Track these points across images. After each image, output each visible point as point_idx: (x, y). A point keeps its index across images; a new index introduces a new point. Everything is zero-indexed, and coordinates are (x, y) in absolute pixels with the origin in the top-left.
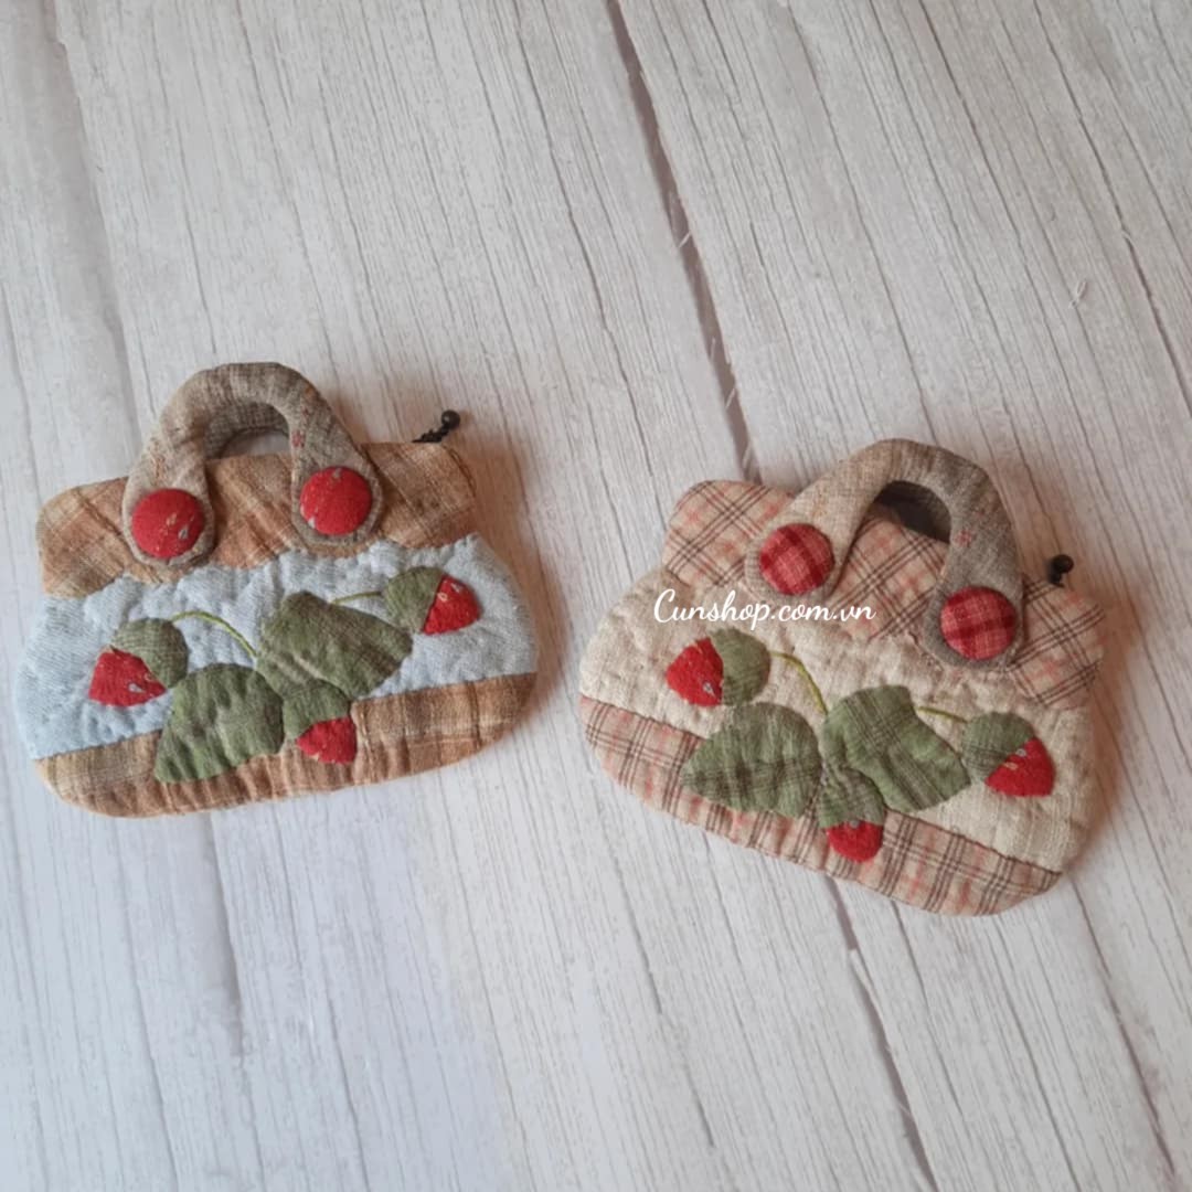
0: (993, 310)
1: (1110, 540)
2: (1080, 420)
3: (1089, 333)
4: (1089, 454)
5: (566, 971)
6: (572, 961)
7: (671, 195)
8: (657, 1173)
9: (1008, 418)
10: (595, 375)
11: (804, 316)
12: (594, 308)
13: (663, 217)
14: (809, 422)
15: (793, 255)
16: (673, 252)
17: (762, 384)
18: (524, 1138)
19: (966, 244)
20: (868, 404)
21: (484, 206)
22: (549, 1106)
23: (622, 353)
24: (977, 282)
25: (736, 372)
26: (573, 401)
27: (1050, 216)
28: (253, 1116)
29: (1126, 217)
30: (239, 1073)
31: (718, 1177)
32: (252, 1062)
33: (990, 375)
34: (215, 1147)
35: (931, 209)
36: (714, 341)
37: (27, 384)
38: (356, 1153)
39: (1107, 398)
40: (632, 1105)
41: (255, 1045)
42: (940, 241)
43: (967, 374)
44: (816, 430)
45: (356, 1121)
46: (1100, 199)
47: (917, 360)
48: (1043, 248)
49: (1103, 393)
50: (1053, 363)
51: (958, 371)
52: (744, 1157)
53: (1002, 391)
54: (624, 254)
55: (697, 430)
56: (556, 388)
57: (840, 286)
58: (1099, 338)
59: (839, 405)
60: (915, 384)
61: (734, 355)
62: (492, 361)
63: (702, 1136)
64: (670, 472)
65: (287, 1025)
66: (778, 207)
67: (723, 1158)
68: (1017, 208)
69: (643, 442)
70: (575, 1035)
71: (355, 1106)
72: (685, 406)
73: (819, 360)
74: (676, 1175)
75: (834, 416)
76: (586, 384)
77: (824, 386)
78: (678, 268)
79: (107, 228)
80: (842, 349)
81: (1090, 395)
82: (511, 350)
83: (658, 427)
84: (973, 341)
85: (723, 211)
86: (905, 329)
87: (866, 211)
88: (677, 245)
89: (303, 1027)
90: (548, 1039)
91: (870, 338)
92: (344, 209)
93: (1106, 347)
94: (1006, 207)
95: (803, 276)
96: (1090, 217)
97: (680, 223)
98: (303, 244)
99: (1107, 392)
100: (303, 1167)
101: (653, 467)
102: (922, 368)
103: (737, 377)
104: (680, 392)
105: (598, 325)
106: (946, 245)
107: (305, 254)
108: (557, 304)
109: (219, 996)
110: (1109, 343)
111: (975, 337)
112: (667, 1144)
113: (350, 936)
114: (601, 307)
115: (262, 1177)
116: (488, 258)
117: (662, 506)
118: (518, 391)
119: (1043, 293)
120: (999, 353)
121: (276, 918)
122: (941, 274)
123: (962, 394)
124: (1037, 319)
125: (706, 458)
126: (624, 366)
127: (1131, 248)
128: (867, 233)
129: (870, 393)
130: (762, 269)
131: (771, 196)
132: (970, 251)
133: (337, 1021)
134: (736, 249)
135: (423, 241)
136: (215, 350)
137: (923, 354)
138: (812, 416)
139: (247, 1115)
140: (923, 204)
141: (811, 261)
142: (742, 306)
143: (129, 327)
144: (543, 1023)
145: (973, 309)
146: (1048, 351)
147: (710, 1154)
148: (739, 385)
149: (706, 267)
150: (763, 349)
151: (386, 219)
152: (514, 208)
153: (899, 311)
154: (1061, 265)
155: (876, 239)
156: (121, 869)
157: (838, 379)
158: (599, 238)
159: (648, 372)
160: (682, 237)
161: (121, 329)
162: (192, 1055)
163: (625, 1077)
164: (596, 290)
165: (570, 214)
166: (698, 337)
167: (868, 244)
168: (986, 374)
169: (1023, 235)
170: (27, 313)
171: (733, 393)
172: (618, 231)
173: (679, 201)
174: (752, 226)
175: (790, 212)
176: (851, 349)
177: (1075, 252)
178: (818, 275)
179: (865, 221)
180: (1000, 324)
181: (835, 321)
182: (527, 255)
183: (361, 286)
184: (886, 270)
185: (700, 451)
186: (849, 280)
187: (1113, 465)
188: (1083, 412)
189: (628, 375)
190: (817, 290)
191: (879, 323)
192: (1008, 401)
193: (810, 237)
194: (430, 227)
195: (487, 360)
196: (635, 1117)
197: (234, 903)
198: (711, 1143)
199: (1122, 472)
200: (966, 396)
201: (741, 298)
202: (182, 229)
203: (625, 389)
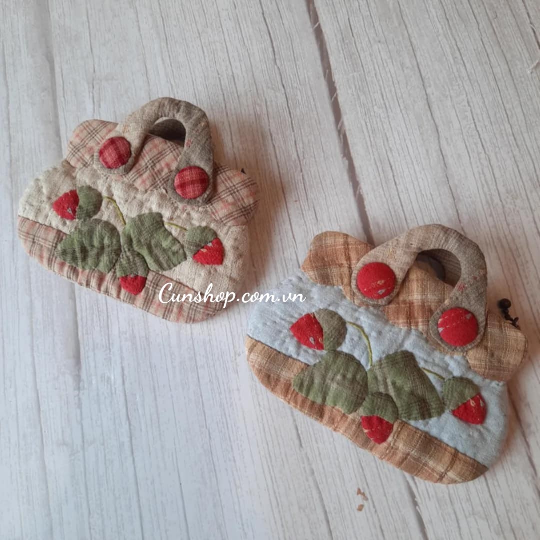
0: (464, 59)
1: (518, 167)
2: (506, 111)
3: (512, 70)
4: (509, 126)
5: (236, 359)
6: (240, 355)
7: (311, 5)
8: (273, 458)
9: (469, 108)
10: (270, 85)
11: (372, 60)
12: (271, 56)
13: (307, 16)
14: (371, 109)
15: (368, 32)
16: (311, 31)
17: (350, 92)
18: (210, 438)
19: (453, 28)
20: (401, 101)
21: (223, 10)
22: (223, 423)
23: (283, 77)
24: (457, 46)
25: (338, 86)
26: (259, 97)
27: (495, 17)
28: (82, 419)
29: (533, 18)
30: (77, 398)
31: (304, 463)
32: (83, 394)
33: (462, 89)
34: (63, 432)
35: (437, 13)
36: (328, 71)
37: (9, 84)
38: (129, 439)
39: (520, 101)
40: (264, 425)
41: (86, 386)
42: (440, 27)
43: (451, 88)
44: (375, 113)
45: (130, 425)
46: (520, 10)
47: (426, 81)
48: (491, 30)
49: (517, 98)
50: (493, 84)
51: (446, 87)
52: (317, 454)
53: (467, 96)
54: (288, 32)
55: (317, 112)
56: (251, 91)
57: (390, 47)
58: (517, 73)
59: (386, 101)
60: (424, 92)
61: (338, 78)
62: (222, 79)
63: (297, 442)
64: (303, 131)
65: (102, 377)
66: (362, 11)
67: (306, 454)
68: (479, 13)
69: (291, 117)
70: (238, 390)
71: (130, 417)
72: (312, 101)
73: (378, 81)
74: (283, 460)
75: (384, 106)
76: (265, 89)
77: (379, 92)
78: (313, 38)
79: (52, 17)
80: (389, 75)
81: (511, 99)
82: (231, 74)
83: (298, 110)
84: (453, 73)
85: (336, 13)
86: (421, 67)
87: (405, 13)
88: (313, 28)
89: (109, 379)
90: (225, 391)
91: (404, 71)
92: (159, 10)
93: (521, 77)
94: (473, 12)
95: (372, 42)
96: (515, 17)
97: (314, 17)
98: (139, 26)
99: (520, 98)
100: (103, 445)
101: (295, 128)
102: (428, 85)
103: (338, 88)
104: (310, 94)
105: (273, 63)
106: (443, 28)
107: (140, 30)
108: (254, 54)
109: (71, 362)
110: (522, 75)
111: (455, 71)
112: (279, 444)
113: (135, 337)
114: (275, 55)
115: (83, 448)
116: (223, 32)
117: (298, 146)
118: (233, 92)
119: (489, 51)
120: (466, 78)
121: (101, 328)
122: (440, 42)
123: (447, 97)
124: (486, 63)
125: (320, 124)
126: (284, 82)
127: (535, 32)
128: (404, 23)
129: (402, 96)
130: (353, 38)
131: (359, 6)
132: (454, 32)
133: (125, 377)
134: (341, 30)
135: (194, 25)
136: (95, 71)
137: (429, 78)
138: (373, 107)
139: (79, 418)
140: (433, 11)
141: (377, 35)
142: (342, 55)
143: (57, 60)
144: (223, 383)
145: (455, 58)
146: (491, 78)
147: (301, 451)
148: (338, 92)
149: (326, 38)
150: (351, 75)
151: (177, 15)
152: (237, 10)
153: (418, 58)
154: (499, 39)
155: (409, 26)
156: (31, 301)
157: (387, 90)
158: (276, 24)
159: (295, 85)
160: (315, 24)
161: (53, 62)
162: (56, 389)
163: (261, 411)
164: (273, 48)
165: (263, 14)
166: (320, 70)
167: (405, 27)
168: (460, 88)
169: (481, 25)
170: (13, 54)
171: (335, 95)
172: (285, 22)
173: (315, 9)
174: (349, 19)
175: (368, 13)
176: (394, 76)
177: (506, 33)
178: (380, 42)
179: (404, 18)
180: (468, 65)
181: (387, 63)
182: (241, 31)
183: (164, 44)
184: (413, 40)
185: (318, 122)
186: (395, 44)
187: (521, 132)
188: (508, 106)
189: (285, 85)
190: (379, 49)
191: (408, 64)
192: (470, 100)
193: (377, 24)
194: (197, 18)
195: (219, 78)
196: (264, 430)
197: (82, 320)
198: (301, 445)
199: (526, 135)
200: (449, 98)
201: (342, 52)
202: (85, 18)
203: (284, 92)
